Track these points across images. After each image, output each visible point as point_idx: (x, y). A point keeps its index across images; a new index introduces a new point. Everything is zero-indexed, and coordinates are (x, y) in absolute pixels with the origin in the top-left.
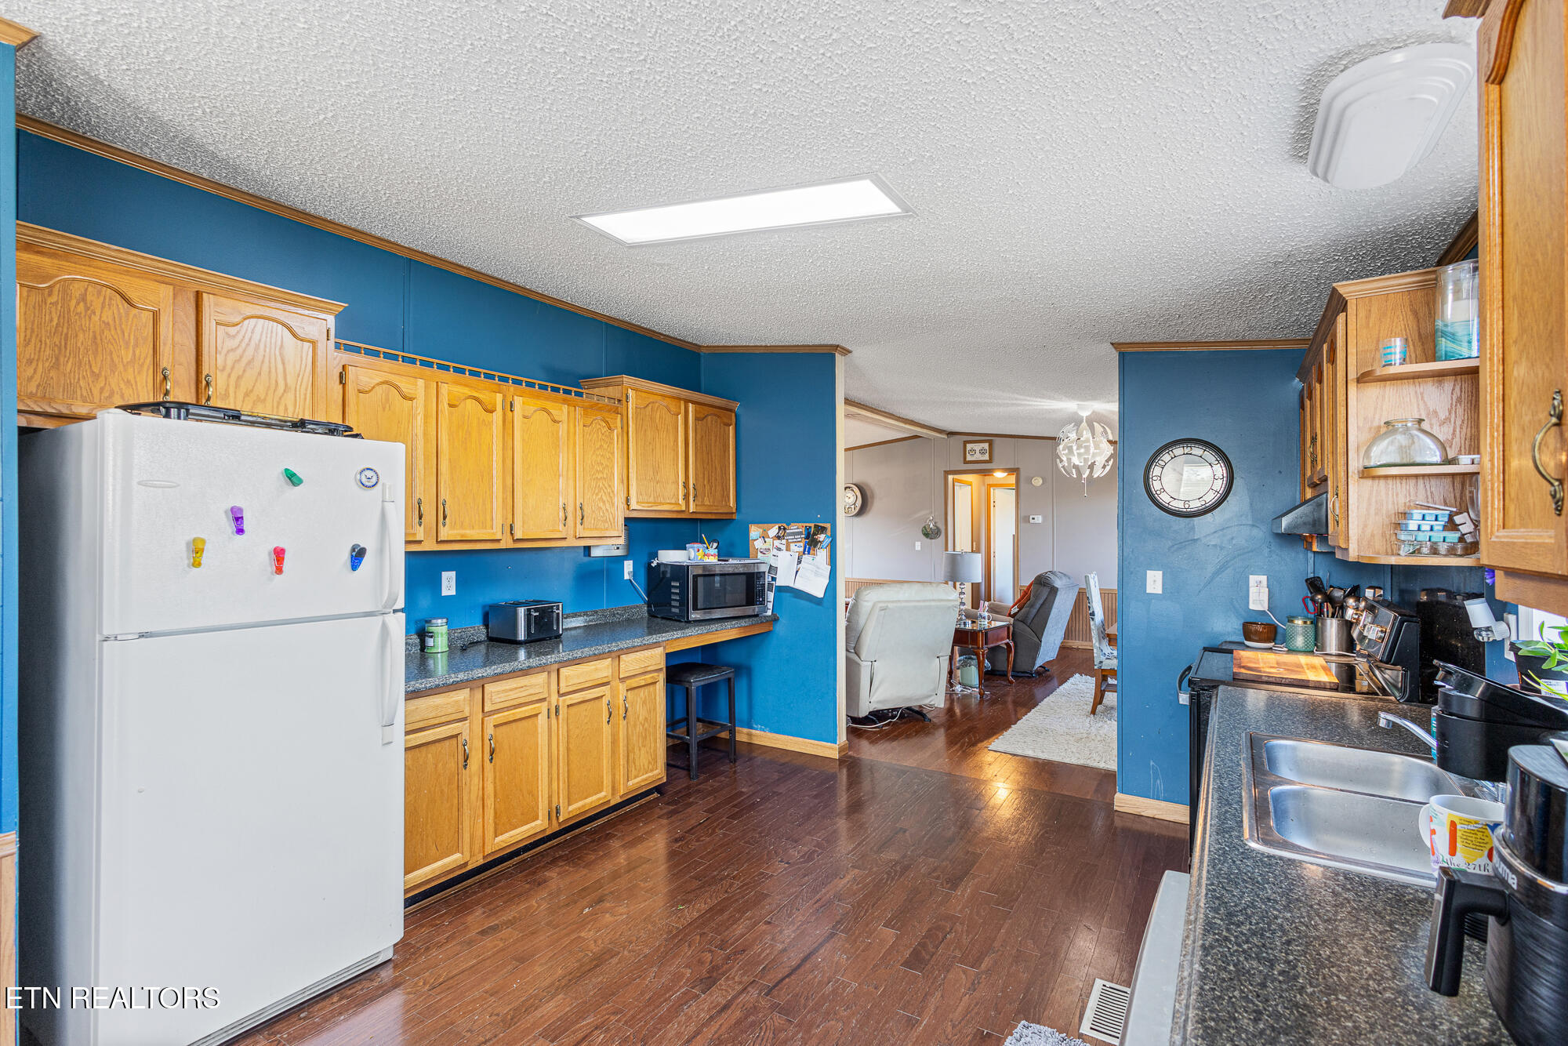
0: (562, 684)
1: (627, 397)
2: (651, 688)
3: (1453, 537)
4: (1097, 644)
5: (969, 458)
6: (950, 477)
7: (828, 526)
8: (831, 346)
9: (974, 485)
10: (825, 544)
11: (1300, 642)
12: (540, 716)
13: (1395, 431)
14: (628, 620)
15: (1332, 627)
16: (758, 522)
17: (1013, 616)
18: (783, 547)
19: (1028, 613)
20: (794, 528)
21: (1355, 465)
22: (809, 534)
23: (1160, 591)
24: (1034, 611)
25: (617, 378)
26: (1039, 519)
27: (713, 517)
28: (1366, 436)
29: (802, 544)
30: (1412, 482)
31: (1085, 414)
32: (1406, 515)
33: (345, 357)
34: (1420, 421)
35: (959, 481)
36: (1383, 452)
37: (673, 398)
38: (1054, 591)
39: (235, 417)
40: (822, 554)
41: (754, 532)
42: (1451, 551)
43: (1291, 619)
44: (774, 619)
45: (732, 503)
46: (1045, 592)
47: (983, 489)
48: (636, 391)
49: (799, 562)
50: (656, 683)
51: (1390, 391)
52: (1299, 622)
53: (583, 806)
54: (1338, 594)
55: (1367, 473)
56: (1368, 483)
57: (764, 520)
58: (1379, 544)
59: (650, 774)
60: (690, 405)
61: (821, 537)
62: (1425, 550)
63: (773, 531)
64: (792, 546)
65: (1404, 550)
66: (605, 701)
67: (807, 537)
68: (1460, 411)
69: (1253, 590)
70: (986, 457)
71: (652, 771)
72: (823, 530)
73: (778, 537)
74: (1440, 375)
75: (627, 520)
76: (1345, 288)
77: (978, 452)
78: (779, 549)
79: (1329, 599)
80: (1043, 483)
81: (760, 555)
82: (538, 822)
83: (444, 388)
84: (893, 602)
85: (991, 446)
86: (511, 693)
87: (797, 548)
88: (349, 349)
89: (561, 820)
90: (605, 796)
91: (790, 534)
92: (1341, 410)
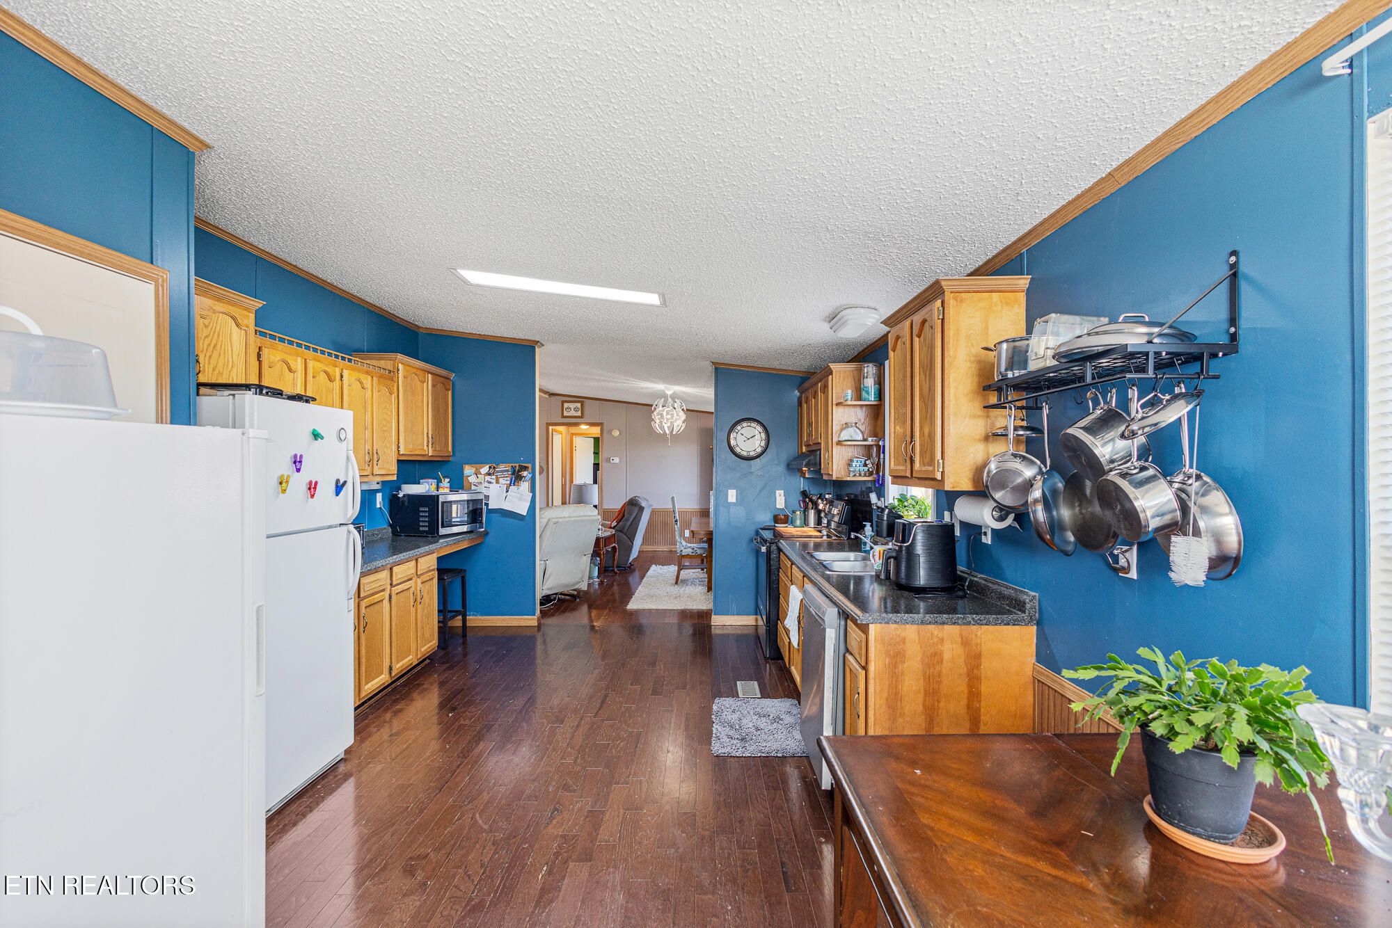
0: (394, 579)
1: (398, 370)
2: (431, 582)
3: (866, 469)
4: (679, 540)
5: (566, 414)
6: (551, 428)
7: (530, 465)
8: (533, 341)
9: (563, 433)
10: (527, 478)
11: (798, 522)
12: (384, 602)
13: (848, 427)
14: (381, 538)
15: (812, 514)
16: (469, 463)
17: (614, 528)
18: (494, 481)
19: (625, 525)
20: (502, 467)
21: (835, 440)
22: (515, 471)
23: (735, 501)
24: (629, 524)
25: (392, 355)
26: (617, 460)
27: (440, 459)
28: (839, 428)
29: (509, 479)
30: (853, 447)
31: (669, 393)
32: (851, 461)
33: (260, 340)
34: (856, 423)
35: (556, 431)
36: (845, 435)
37: (423, 370)
38: (641, 509)
39: (277, 393)
40: (525, 486)
41: (468, 470)
42: (865, 475)
43: (794, 512)
44: (486, 533)
45: (450, 449)
46: (636, 510)
47: (568, 437)
48: (404, 365)
49: (507, 491)
50: (433, 578)
51: (846, 410)
52: (798, 513)
53: (403, 665)
54: (814, 498)
55: (839, 443)
56: (839, 447)
57: (477, 462)
58: (843, 473)
59: (431, 644)
60: (430, 375)
61: (525, 473)
62: (857, 475)
63: (485, 470)
64: (501, 480)
65: (852, 474)
66: (412, 590)
67: (513, 473)
68: (867, 420)
69: (778, 498)
70: (579, 414)
71: (431, 641)
72: (526, 468)
73: (489, 474)
74: (861, 406)
75: (399, 461)
76: (832, 366)
77: (572, 409)
78: (490, 483)
79: (811, 500)
80: (620, 434)
81: (473, 487)
82: (383, 676)
83: (311, 364)
84: (561, 518)
85: (582, 405)
86: (372, 584)
87: (504, 481)
88: (263, 334)
89: (393, 674)
90: (412, 659)
91: (498, 472)
92: (830, 416)
